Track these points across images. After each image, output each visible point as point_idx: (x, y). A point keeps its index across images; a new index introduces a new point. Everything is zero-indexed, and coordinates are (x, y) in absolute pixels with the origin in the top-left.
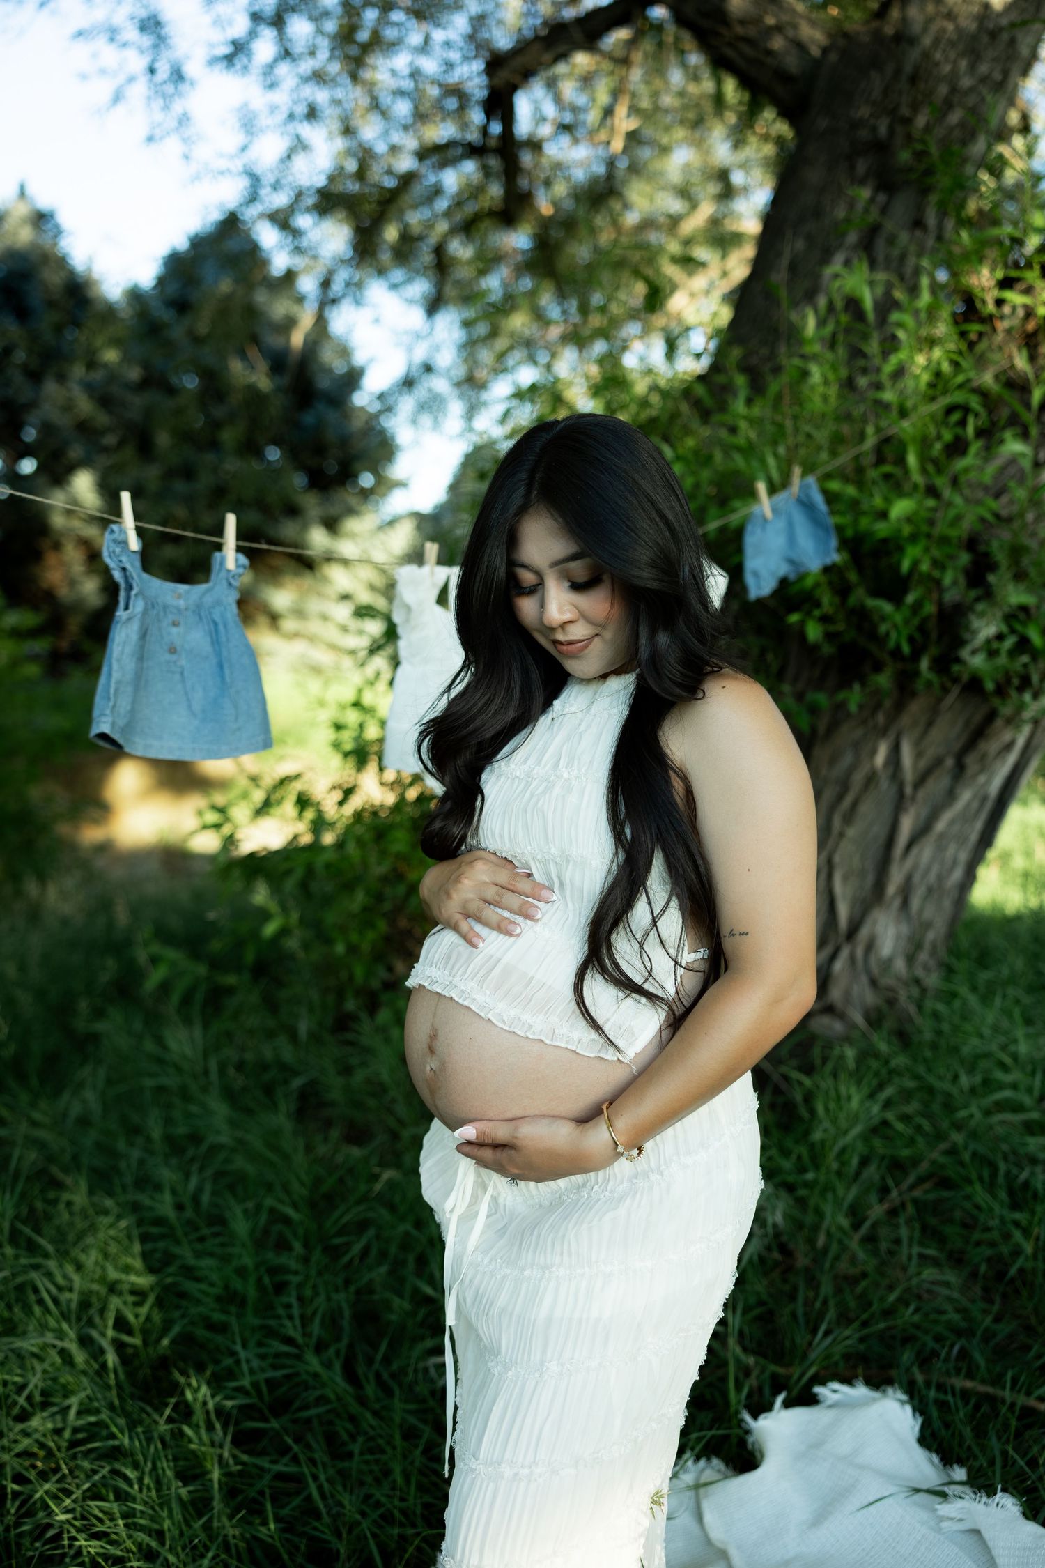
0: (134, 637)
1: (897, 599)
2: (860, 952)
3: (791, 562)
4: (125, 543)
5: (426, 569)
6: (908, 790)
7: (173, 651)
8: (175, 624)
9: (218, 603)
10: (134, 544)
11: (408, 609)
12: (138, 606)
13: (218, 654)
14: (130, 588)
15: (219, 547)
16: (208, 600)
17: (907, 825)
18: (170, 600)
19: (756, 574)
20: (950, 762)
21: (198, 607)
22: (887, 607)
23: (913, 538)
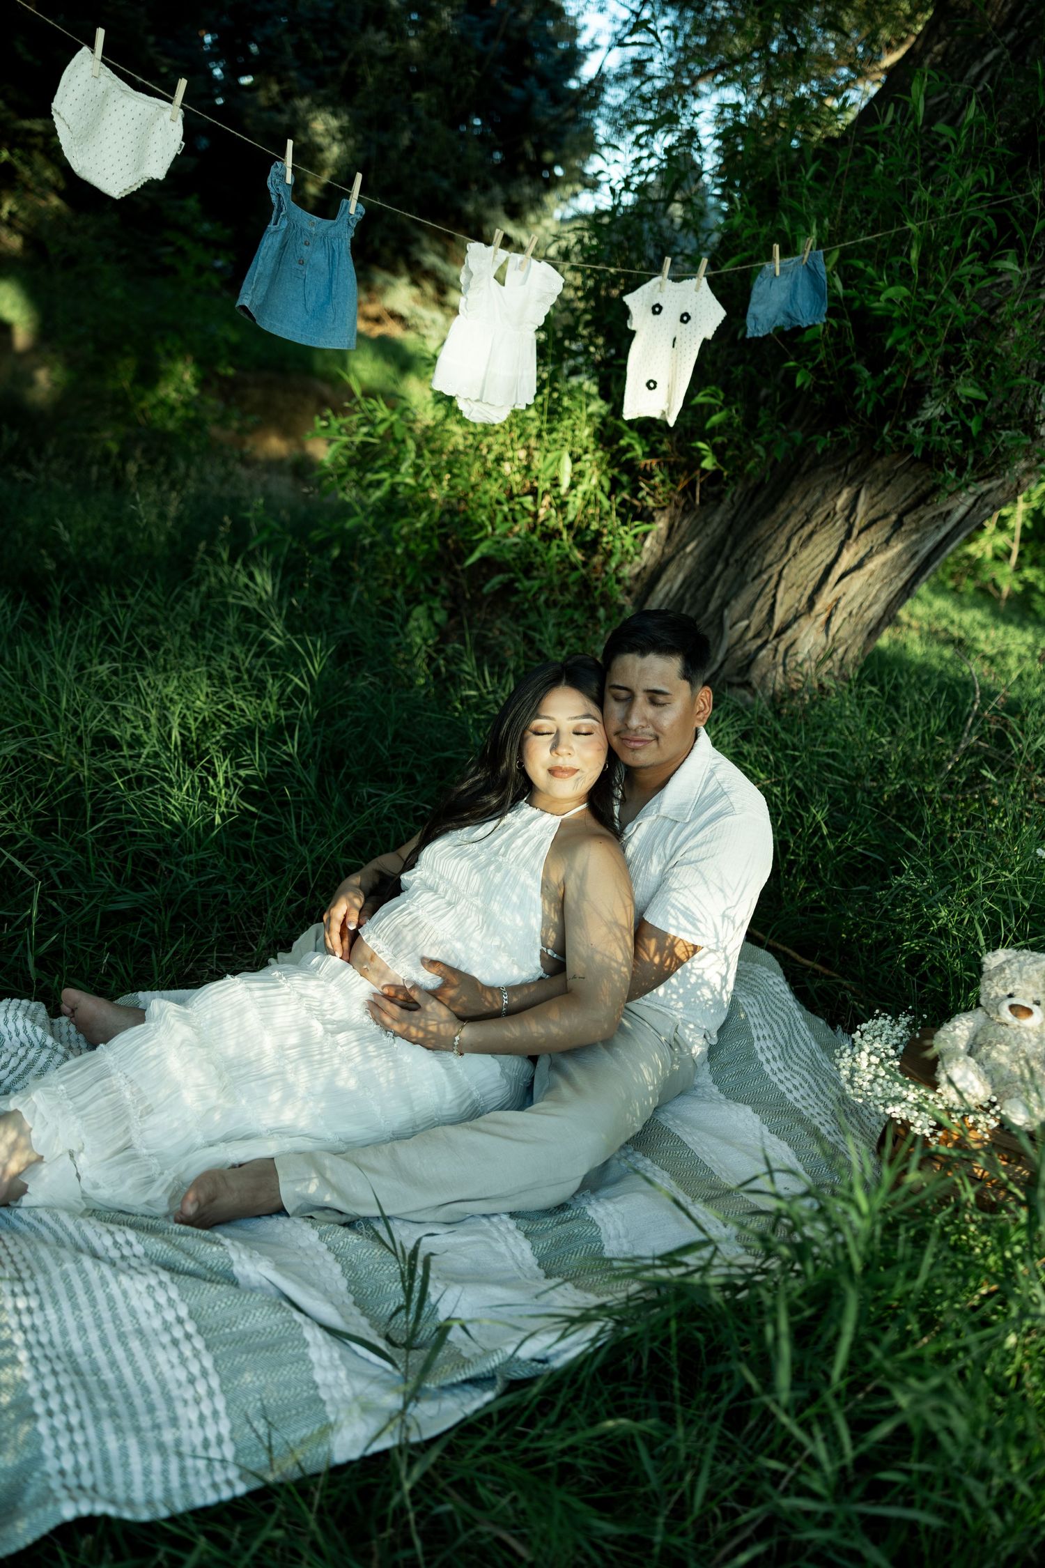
0: (277, 245)
1: (875, 369)
2: (782, 648)
3: (788, 315)
4: (284, 177)
5: (491, 249)
6: (855, 532)
7: (301, 263)
8: (307, 244)
9: (338, 236)
10: (289, 179)
11: (470, 274)
12: (284, 224)
13: (331, 273)
14: (280, 210)
15: (348, 196)
16: (332, 232)
17: (847, 560)
18: (306, 226)
19: (755, 318)
20: (893, 517)
21: (325, 235)
22: (866, 374)
23: (904, 322)
